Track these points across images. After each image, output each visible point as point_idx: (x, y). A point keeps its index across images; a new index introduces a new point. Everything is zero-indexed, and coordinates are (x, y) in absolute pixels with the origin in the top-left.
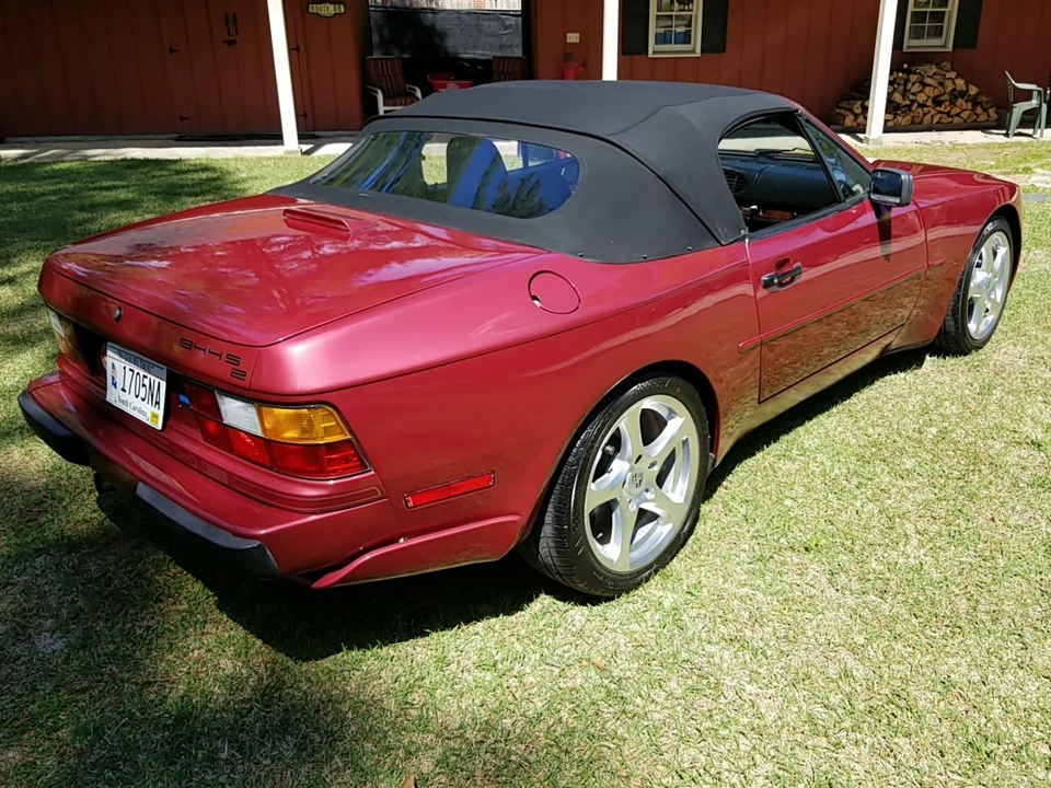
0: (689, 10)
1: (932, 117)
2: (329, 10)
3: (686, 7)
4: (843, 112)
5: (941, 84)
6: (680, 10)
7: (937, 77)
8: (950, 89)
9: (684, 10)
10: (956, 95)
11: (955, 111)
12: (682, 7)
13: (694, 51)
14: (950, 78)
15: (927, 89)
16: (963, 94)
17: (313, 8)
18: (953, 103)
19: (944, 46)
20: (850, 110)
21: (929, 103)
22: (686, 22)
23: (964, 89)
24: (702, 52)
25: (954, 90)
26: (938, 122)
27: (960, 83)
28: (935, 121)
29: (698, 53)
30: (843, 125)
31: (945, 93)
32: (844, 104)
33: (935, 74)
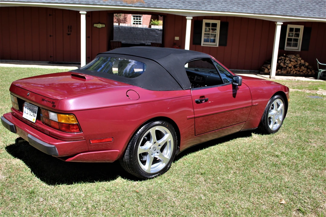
0: (215, 32)
1: (294, 72)
2: (100, 26)
3: (214, 31)
4: (264, 68)
5: (296, 61)
6: (212, 32)
7: (295, 59)
8: (299, 63)
9: (213, 32)
10: (301, 65)
11: (301, 70)
12: (213, 31)
13: (216, 45)
14: (299, 60)
15: (292, 63)
16: (303, 65)
17: (95, 25)
18: (300, 67)
19: (298, 49)
20: (267, 67)
21: (292, 67)
22: (214, 36)
23: (304, 63)
24: (219, 45)
25: (301, 63)
26: (296, 73)
27: (302, 61)
28: (294, 73)
29: (218, 46)
30: (264, 72)
31: (297, 64)
32: (265, 65)
33: (294, 58)
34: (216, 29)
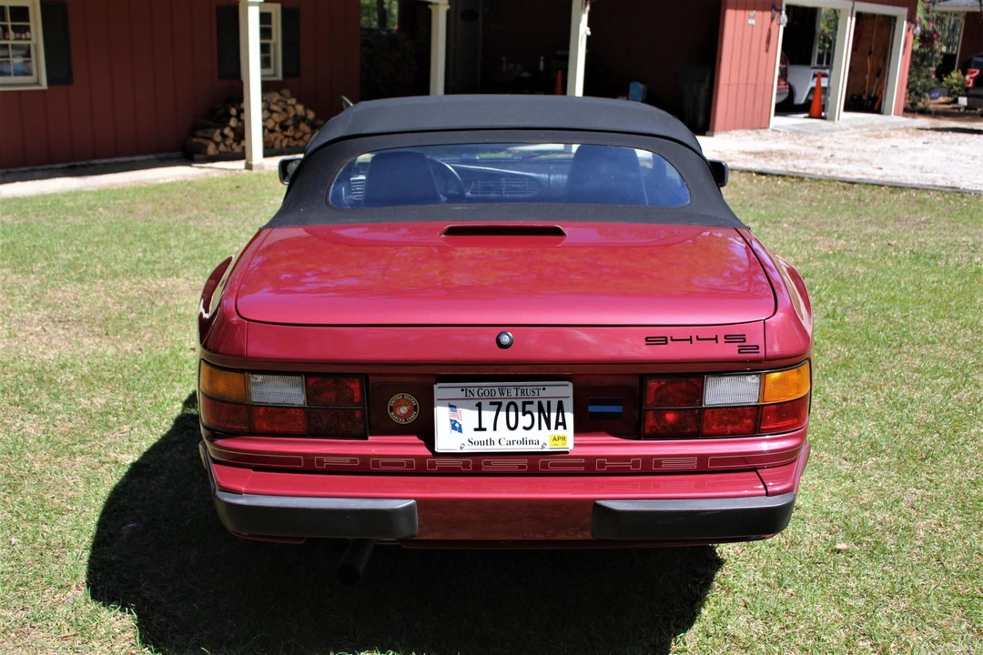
0: (27, 39)
1: (281, 141)
3: (23, 36)
4: (201, 141)
5: (285, 110)
6: (16, 39)
7: (281, 104)
8: (292, 114)
9: (20, 39)
10: (298, 120)
11: (298, 135)
12: (18, 35)
13: (38, 83)
14: (291, 105)
15: (275, 115)
16: (304, 119)
18: (296, 127)
19: (275, 75)
20: (210, 139)
21: (277, 128)
22: (23, 52)
23: (303, 114)
24: (50, 82)
25: (296, 115)
26: (288, 146)
27: (300, 108)
28: (284, 145)
29: (44, 86)
30: (206, 153)
31: (288, 119)
32: (199, 133)
33: (278, 101)
34: (27, 29)
